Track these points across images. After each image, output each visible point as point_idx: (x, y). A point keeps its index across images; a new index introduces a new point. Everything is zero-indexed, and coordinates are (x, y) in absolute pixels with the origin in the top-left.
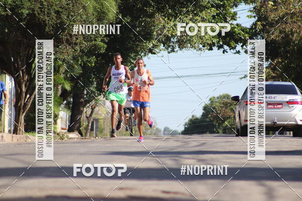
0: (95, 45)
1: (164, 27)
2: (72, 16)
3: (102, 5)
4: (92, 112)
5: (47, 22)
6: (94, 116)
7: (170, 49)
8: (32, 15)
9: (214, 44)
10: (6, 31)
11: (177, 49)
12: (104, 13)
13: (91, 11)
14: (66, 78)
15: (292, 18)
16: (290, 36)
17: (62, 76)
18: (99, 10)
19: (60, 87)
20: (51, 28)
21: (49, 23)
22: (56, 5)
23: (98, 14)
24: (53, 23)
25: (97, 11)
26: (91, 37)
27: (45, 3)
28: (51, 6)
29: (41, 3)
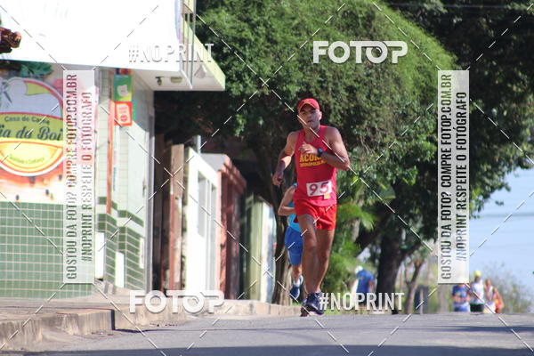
0: (416, 148)
2: (375, 95)
3: (430, 76)
4: (416, 274)
5: (332, 107)
6: (419, 281)
10: (261, 122)
12: (431, 89)
13: (409, 86)
14: (366, 209)
18: (424, 84)
19: (356, 225)
20: (339, 117)
21: (334, 108)
22: (348, 77)
23: (423, 92)
24: (343, 109)
25: (421, 87)
26: (409, 133)
27: (328, 74)
28: (340, 78)
29: (322, 74)
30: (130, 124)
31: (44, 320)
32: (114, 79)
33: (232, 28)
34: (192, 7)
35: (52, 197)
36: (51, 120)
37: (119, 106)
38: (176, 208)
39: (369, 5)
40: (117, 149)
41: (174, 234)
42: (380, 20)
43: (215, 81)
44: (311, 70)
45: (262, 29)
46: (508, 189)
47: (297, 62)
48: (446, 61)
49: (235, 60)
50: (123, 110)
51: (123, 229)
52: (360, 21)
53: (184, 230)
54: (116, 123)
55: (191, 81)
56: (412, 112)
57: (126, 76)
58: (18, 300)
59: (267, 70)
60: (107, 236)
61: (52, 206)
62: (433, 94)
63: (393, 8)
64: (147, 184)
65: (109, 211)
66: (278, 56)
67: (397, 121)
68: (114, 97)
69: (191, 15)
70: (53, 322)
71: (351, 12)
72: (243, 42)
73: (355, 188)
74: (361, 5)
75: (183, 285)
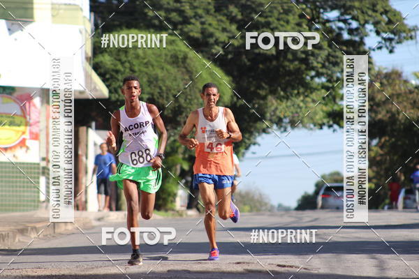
1: (276, 109)
2: (189, 100)
7: (282, 129)
9: (324, 124)
11: (289, 128)
14: (184, 159)
15: (397, 98)
16: (397, 116)
17: (180, 156)
19: (178, 167)
20: (170, 111)
22: (174, 90)
27: (164, 88)
28: (170, 90)
29: (160, 88)
31: (18, 230)
33: (112, 64)
34: (90, 54)
35: (17, 158)
38: (82, 161)
39: (184, 51)
41: (81, 175)
42: (191, 59)
43: (103, 94)
44: (155, 86)
45: (127, 65)
46: (259, 145)
52: (180, 60)
60: (46, 177)
65: (47, 165)
69: (90, 58)
70: (23, 231)
71: (175, 56)
72: (117, 72)
73: (177, 148)
74: (180, 51)
75: (86, 202)
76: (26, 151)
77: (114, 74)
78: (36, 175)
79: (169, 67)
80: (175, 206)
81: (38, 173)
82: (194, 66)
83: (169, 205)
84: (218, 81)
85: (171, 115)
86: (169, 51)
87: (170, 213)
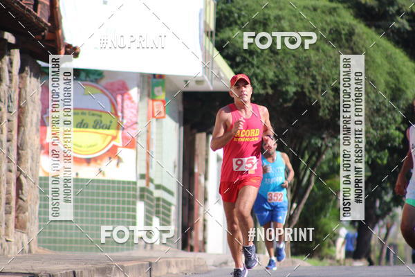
0: (387, 135)
3: (398, 80)
4: (387, 234)
5: (321, 103)
6: (390, 239)
8: (301, 95)
12: (399, 90)
13: (382, 86)
18: (393, 86)
20: (327, 111)
21: (323, 105)
23: (393, 92)
24: (330, 105)
25: (391, 88)
26: (382, 124)
27: (318, 78)
28: (327, 81)
29: (314, 77)
30: (164, 117)
31: (97, 269)
32: (152, 82)
34: (212, 26)
35: (104, 174)
36: (103, 114)
37: (155, 103)
38: (199, 182)
39: (350, 24)
40: (154, 136)
41: (198, 201)
42: (359, 35)
44: (305, 75)
47: (294, 69)
48: (410, 68)
49: (245, 67)
50: (158, 106)
51: (158, 199)
52: (343, 37)
53: (206, 200)
54: (153, 116)
55: (212, 84)
56: (384, 108)
57: (161, 80)
58: (78, 254)
59: (271, 75)
60: (146, 204)
61: (103, 181)
62: (401, 94)
63: (369, 26)
64: (177, 164)
65: (148, 185)
66: (279, 64)
67: (372, 114)
68: (152, 96)
69: (211, 32)
71: (336, 30)
74: (344, 24)
75: (204, 242)
76: (118, 164)
77: (247, 56)
78: (131, 199)
79: (326, 47)
80: (335, 252)
81: (134, 196)
82: (363, 46)
83: (326, 250)
84: (399, 69)
85: (328, 117)
86: (328, 24)
87: (327, 262)
